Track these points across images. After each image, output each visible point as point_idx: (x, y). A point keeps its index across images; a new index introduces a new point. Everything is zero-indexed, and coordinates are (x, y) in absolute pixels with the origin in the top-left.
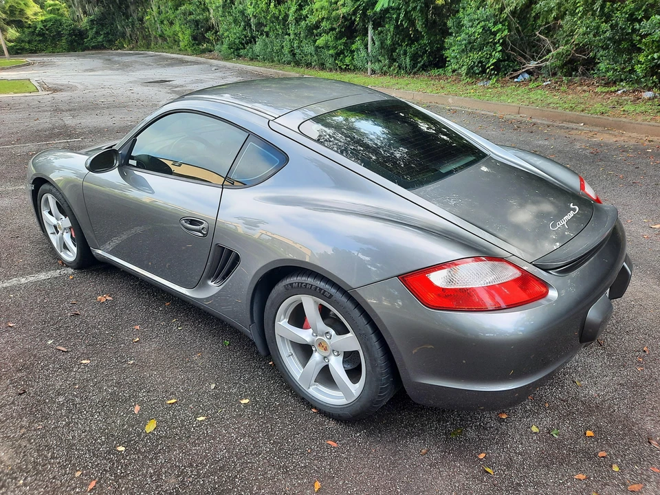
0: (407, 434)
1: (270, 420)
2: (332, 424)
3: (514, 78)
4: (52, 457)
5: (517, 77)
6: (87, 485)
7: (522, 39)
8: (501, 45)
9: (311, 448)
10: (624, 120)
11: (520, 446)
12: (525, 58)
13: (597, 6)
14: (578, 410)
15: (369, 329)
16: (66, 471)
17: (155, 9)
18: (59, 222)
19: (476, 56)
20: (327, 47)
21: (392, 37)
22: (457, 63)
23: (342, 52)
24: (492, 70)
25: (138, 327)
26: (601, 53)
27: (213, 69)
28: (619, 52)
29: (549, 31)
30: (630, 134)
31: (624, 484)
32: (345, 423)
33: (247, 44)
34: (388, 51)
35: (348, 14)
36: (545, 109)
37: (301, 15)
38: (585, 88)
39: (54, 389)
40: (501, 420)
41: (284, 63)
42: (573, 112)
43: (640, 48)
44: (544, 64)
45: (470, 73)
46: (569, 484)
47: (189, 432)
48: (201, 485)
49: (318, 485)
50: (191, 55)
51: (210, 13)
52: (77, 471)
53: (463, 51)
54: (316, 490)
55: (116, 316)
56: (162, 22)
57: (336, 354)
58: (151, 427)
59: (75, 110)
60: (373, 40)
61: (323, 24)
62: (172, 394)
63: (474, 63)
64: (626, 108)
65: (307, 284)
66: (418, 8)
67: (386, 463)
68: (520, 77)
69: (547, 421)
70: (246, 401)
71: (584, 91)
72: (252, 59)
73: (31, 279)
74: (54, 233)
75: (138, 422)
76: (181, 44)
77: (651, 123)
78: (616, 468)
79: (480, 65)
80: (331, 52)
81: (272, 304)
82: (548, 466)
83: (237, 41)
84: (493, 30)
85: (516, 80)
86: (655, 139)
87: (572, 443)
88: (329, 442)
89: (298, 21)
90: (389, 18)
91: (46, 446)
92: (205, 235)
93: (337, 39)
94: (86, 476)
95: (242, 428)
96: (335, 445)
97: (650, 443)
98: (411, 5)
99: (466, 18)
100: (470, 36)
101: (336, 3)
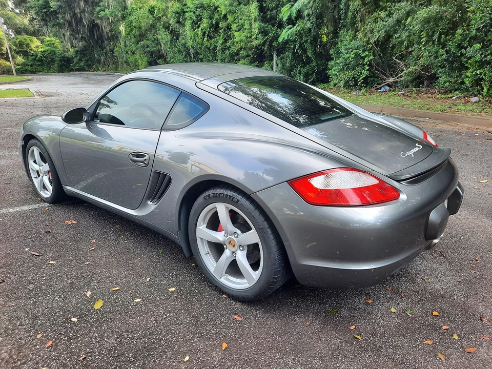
0: (295, 312)
1: (190, 302)
2: (238, 305)
3: (378, 89)
4: (20, 325)
5: (380, 88)
6: (45, 344)
7: (383, 62)
8: (368, 65)
9: (221, 321)
10: (458, 115)
11: (382, 321)
12: (386, 76)
13: (435, 37)
14: (426, 298)
15: (266, 225)
16: (30, 334)
17: (122, 43)
18: (41, 168)
19: (350, 74)
21: (291, 62)
22: (337, 79)
24: (362, 83)
25: (94, 241)
26: (440, 70)
28: (452, 69)
29: (402, 57)
30: (463, 125)
31: (462, 347)
32: (248, 305)
34: (287, 71)
35: (259, 45)
36: (401, 108)
37: (226, 46)
38: (430, 95)
39: (27, 280)
40: (368, 304)
42: (421, 110)
43: (467, 67)
44: (399, 80)
45: (347, 85)
46: (420, 347)
47: (128, 309)
48: (134, 344)
49: (225, 345)
51: (161, 47)
52: (39, 334)
53: (341, 70)
54: (223, 349)
55: (78, 233)
56: (127, 52)
57: (241, 249)
58: (98, 305)
59: (60, 107)
60: (277, 63)
61: (242, 52)
62: (116, 284)
63: (349, 78)
64: (459, 107)
65: (220, 194)
67: (278, 331)
68: (383, 88)
69: (403, 305)
70: (173, 289)
71: (429, 97)
73: (17, 209)
74: (36, 178)
75: (89, 303)
77: (478, 117)
78: (456, 337)
79: (353, 80)
81: (194, 213)
82: (403, 335)
84: (362, 56)
85: (379, 90)
86: (481, 127)
87: (422, 320)
88: (235, 317)
89: (223, 50)
90: (288, 47)
91: (16, 317)
92: (147, 165)
93: (251, 62)
94: (45, 337)
95: (169, 307)
96: (240, 319)
97: (482, 320)
98: (304, 39)
99: (343, 48)
100: (346, 60)
101: (251, 37)
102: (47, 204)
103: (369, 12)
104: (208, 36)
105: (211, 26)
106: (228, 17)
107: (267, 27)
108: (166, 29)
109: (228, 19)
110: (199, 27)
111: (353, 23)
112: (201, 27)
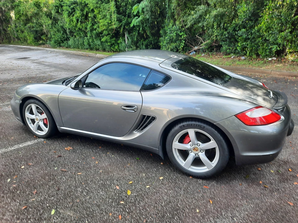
0: (230, 180)
2: (201, 180)
3: (189, 53)
5: (191, 53)
6: (117, 218)
7: (191, 38)
8: (185, 40)
12: (193, 45)
13: (222, 25)
16: (104, 215)
17: (13, 25)
18: (37, 117)
19: (174, 45)
20: (106, 41)
21: (137, 38)
22: (166, 48)
23: (114, 44)
24: (181, 50)
25: (94, 158)
26: (223, 43)
27: (49, 52)
28: (231, 42)
29: (200, 35)
30: (242, 72)
33: (64, 40)
34: (135, 43)
37: (93, 28)
39: (73, 186)
41: (84, 49)
43: (238, 41)
44: (201, 48)
47: (146, 192)
48: (165, 209)
50: (34, 46)
51: (43, 27)
53: (168, 43)
56: (17, 31)
58: (129, 193)
60: (128, 38)
61: (105, 31)
62: (128, 180)
63: (173, 47)
64: (237, 63)
65: (192, 124)
66: (148, 26)
68: (192, 53)
70: (162, 178)
71: (219, 57)
72: (67, 48)
73: (25, 145)
76: (29, 41)
79: (176, 48)
80: (109, 44)
83: (59, 40)
84: (180, 35)
86: (252, 73)
89: (92, 30)
90: (135, 29)
92: (136, 111)
93: (111, 38)
96: (207, 187)
98: (145, 25)
99: (169, 30)
100: (170, 37)
101: (111, 23)
102: (43, 140)
103: (181, 10)
104: (81, 21)
105: (83, 15)
106: (95, 11)
107: (121, 17)
108: (47, 16)
109: (94, 12)
110: (73, 16)
111: (173, 16)
112: (75, 16)
